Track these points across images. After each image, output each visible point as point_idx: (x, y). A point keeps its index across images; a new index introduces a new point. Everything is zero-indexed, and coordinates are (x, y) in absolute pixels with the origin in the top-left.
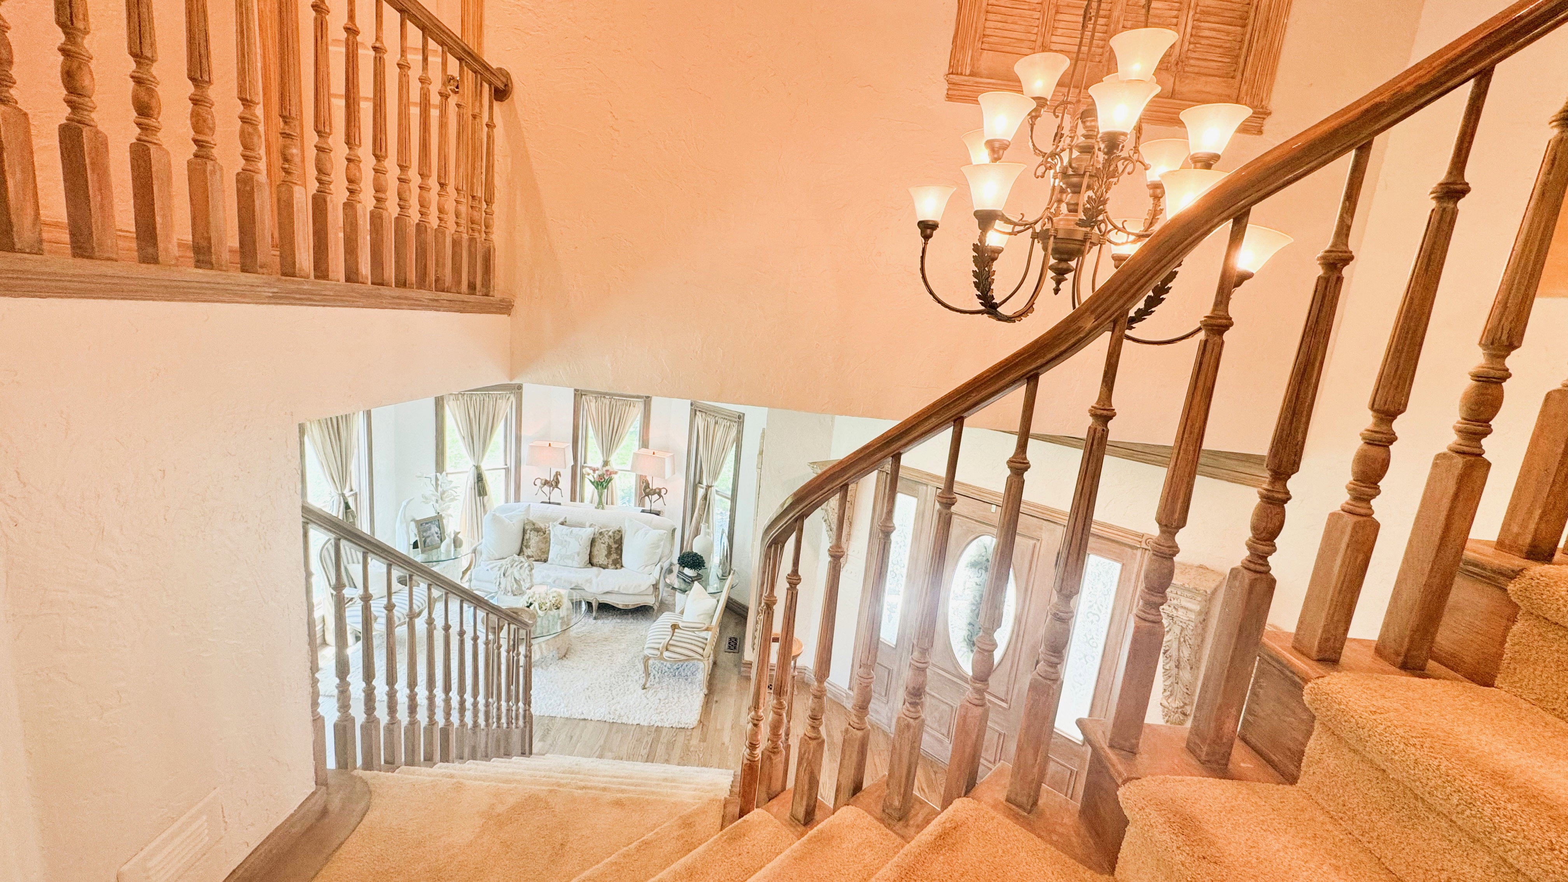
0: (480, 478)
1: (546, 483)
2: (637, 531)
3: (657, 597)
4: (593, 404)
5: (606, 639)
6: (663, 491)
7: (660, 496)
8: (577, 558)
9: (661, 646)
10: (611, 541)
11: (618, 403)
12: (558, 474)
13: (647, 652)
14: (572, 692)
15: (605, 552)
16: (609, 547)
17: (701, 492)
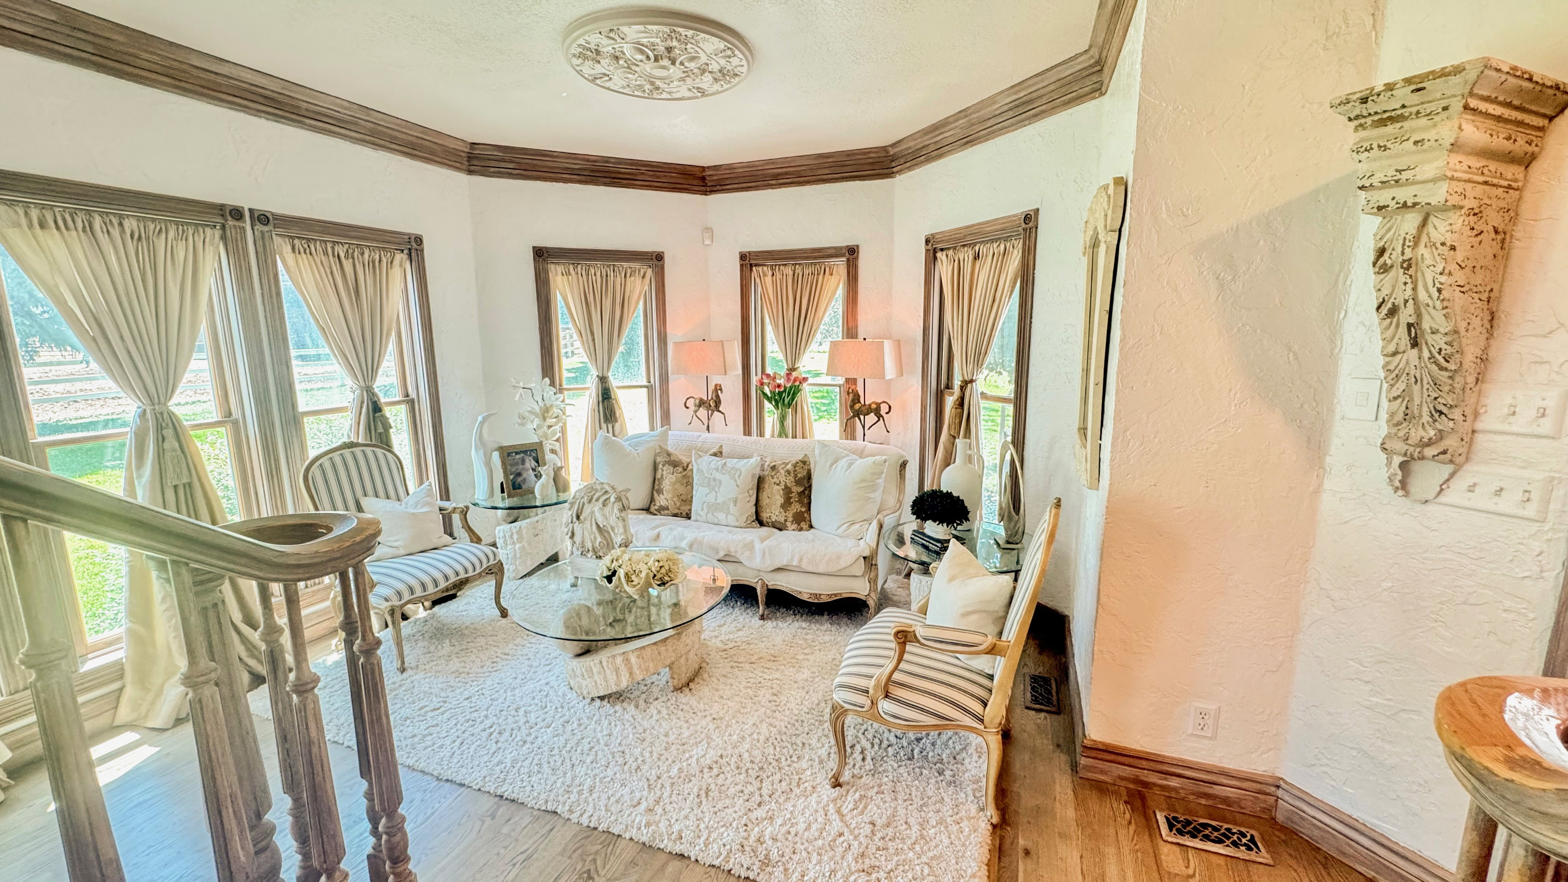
0: (606, 395)
1: (701, 403)
2: (836, 461)
3: (873, 581)
4: (768, 279)
5: (774, 659)
6: (884, 409)
7: (879, 416)
8: (732, 509)
9: (871, 684)
10: (790, 481)
11: (806, 272)
12: (718, 388)
13: (840, 696)
14: (674, 771)
15: (780, 500)
16: (787, 491)
17: (950, 401)
